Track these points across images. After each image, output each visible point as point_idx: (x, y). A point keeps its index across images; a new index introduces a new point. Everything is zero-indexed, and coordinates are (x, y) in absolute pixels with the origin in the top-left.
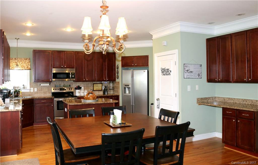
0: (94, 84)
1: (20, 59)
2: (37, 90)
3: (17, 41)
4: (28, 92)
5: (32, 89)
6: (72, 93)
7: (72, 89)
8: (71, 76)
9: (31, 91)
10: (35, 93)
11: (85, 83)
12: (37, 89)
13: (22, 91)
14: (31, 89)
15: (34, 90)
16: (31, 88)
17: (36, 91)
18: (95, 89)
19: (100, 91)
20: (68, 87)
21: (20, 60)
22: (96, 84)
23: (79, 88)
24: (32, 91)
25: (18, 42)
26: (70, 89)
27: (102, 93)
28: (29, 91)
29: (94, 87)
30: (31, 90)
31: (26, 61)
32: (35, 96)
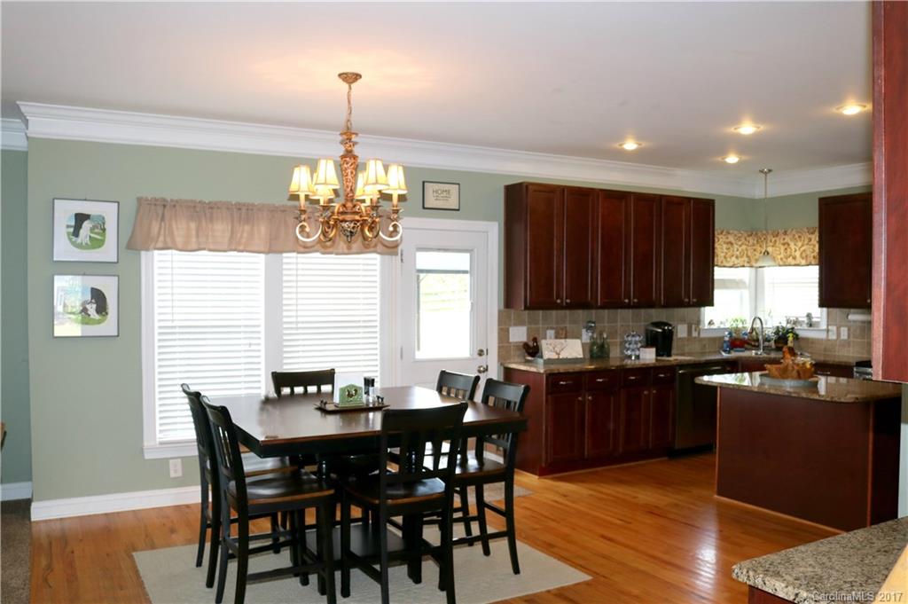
1: (798, 232)
2: (849, 337)
3: (766, 179)
4: (822, 340)
5: (834, 328)
9: (830, 338)
10: (843, 346)
12: (849, 330)
13: (804, 332)
14: (832, 331)
15: (839, 334)
16: (830, 327)
17: (846, 337)
21: (797, 236)
24: (833, 336)
25: (768, 181)
28: (823, 336)
30: (830, 333)
31: (813, 237)
32: (840, 354)
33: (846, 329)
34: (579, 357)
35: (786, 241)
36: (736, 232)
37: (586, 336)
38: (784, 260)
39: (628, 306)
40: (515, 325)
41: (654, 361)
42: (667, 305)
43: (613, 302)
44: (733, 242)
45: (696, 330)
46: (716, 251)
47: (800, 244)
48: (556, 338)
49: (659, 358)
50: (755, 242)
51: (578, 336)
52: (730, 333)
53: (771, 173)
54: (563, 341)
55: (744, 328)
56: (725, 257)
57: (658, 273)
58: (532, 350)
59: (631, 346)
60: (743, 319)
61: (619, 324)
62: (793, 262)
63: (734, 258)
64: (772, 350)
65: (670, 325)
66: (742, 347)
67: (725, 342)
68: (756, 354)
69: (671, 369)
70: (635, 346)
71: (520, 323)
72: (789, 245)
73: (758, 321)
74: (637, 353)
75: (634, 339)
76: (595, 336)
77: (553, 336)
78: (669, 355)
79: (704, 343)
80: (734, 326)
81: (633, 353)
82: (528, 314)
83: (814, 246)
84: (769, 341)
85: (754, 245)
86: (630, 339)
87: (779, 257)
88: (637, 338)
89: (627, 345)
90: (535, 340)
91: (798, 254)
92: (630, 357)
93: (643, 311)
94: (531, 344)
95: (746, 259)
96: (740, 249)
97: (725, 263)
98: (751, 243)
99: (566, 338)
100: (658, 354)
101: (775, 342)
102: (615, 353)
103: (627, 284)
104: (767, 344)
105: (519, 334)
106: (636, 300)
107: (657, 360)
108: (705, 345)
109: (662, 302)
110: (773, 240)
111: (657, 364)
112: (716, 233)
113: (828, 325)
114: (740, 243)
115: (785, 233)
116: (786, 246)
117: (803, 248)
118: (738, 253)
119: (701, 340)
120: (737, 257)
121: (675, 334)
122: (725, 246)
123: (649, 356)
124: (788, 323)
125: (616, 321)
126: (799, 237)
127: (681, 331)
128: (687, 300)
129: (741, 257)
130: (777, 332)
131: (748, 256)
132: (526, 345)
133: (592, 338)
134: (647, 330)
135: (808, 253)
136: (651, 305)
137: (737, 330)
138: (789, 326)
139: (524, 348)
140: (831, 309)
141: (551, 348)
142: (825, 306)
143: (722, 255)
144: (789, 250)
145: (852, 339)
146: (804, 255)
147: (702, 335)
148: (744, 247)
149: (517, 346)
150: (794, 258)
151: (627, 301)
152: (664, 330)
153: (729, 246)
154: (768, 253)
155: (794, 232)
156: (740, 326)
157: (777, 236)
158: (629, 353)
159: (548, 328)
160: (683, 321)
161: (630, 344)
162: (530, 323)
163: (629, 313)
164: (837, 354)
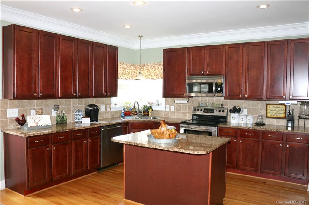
0: (267, 105)
2: (174, 109)
4: (163, 111)
5: (168, 106)
6: (225, 118)
7: (223, 111)
8: (214, 88)
9: (166, 110)
10: (172, 114)
11: (250, 103)
12: (174, 107)
13: (155, 108)
15: (170, 109)
16: (166, 106)
17: (173, 110)
18: (269, 115)
19: (281, 120)
20: (220, 107)
21: (152, 66)
22: (272, 106)
23: (236, 110)
24: (168, 110)
25: (141, 41)
26: (220, 111)
27: (284, 125)
28: (163, 109)
29: (268, 111)
30: (166, 108)
31: (160, 66)
32: (170, 117)
33: (173, 106)
34: (49, 124)
35: (148, 68)
36: (127, 63)
37: (54, 113)
38: (147, 76)
39: (76, 97)
40: (10, 108)
41: (89, 125)
42: (96, 96)
43: (67, 95)
44: (126, 68)
45: (109, 108)
46: (118, 71)
47: (154, 70)
48: (36, 114)
49: (92, 122)
50: (135, 68)
51: (49, 113)
52: (124, 109)
53: (143, 37)
54: (40, 116)
55: (130, 106)
56: (122, 74)
57: (91, 81)
58: (22, 121)
59: (78, 117)
60: (130, 103)
61: (72, 106)
62: (151, 78)
63: (126, 75)
64: (142, 116)
65: (97, 106)
66: (129, 115)
67: (122, 113)
68: (136, 118)
69: (98, 129)
70: (80, 117)
71: (14, 107)
72: (149, 70)
73: (136, 103)
74: (81, 120)
75: (79, 113)
76: (59, 113)
77: (35, 114)
78: (97, 121)
79: (112, 113)
80: (126, 105)
81: (79, 121)
82: (19, 102)
83: (160, 70)
84: (141, 112)
85: (134, 70)
86: (77, 113)
87: (145, 75)
88: (81, 113)
89: (76, 117)
90: (23, 116)
91: (153, 74)
92: (77, 122)
93: (84, 100)
94: (21, 118)
95: (131, 76)
96: (128, 71)
97: (122, 77)
98: (133, 69)
99: (42, 114)
100: (91, 121)
101: (144, 112)
102: (69, 120)
103: (75, 85)
104: (140, 113)
105: (13, 113)
106: (79, 94)
107: (91, 124)
108: (113, 114)
109: (93, 96)
110: (143, 67)
111: (91, 127)
112: (118, 63)
113: (166, 105)
114: (128, 68)
115: (148, 65)
116: (148, 70)
117: (155, 71)
118: (128, 73)
119: (111, 112)
120: (127, 75)
121: (99, 110)
122: (122, 69)
123: (87, 122)
124: (148, 104)
125: (70, 105)
126: (154, 67)
127: (102, 109)
128: (105, 94)
129: (129, 75)
130: (144, 108)
131: (132, 75)
132: (17, 119)
133: (57, 113)
134: (86, 109)
135: (157, 73)
136: (88, 96)
137: (127, 107)
138: (149, 105)
139: (16, 121)
140: (167, 98)
141: (33, 120)
142: (164, 97)
143: (121, 73)
144: (149, 72)
145: (175, 111)
146: (155, 75)
147: (112, 110)
148: (130, 70)
149: (11, 120)
150: (151, 76)
151: (75, 94)
152: (94, 109)
153: (124, 69)
154: (141, 73)
155: (151, 64)
156: (128, 105)
157: (144, 66)
158: (77, 120)
159: (31, 109)
160: (103, 103)
161: (77, 116)
162: (20, 106)
163: (77, 100)
164: (169, 117)
